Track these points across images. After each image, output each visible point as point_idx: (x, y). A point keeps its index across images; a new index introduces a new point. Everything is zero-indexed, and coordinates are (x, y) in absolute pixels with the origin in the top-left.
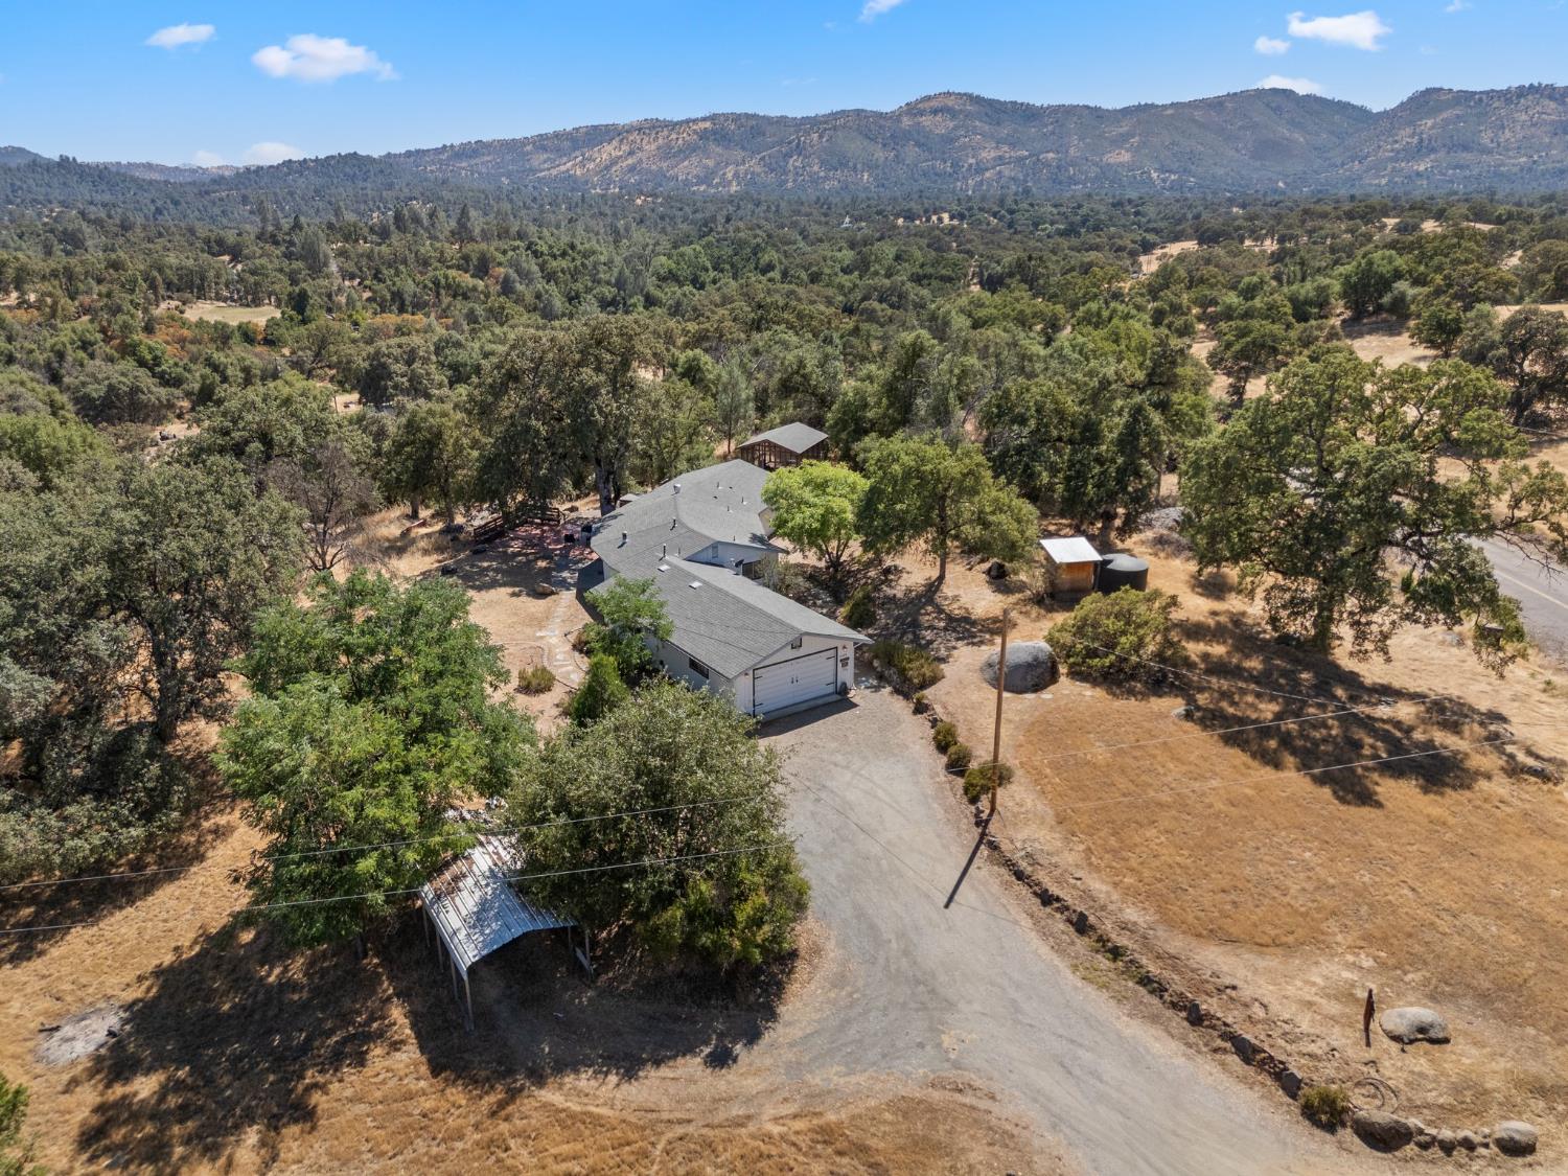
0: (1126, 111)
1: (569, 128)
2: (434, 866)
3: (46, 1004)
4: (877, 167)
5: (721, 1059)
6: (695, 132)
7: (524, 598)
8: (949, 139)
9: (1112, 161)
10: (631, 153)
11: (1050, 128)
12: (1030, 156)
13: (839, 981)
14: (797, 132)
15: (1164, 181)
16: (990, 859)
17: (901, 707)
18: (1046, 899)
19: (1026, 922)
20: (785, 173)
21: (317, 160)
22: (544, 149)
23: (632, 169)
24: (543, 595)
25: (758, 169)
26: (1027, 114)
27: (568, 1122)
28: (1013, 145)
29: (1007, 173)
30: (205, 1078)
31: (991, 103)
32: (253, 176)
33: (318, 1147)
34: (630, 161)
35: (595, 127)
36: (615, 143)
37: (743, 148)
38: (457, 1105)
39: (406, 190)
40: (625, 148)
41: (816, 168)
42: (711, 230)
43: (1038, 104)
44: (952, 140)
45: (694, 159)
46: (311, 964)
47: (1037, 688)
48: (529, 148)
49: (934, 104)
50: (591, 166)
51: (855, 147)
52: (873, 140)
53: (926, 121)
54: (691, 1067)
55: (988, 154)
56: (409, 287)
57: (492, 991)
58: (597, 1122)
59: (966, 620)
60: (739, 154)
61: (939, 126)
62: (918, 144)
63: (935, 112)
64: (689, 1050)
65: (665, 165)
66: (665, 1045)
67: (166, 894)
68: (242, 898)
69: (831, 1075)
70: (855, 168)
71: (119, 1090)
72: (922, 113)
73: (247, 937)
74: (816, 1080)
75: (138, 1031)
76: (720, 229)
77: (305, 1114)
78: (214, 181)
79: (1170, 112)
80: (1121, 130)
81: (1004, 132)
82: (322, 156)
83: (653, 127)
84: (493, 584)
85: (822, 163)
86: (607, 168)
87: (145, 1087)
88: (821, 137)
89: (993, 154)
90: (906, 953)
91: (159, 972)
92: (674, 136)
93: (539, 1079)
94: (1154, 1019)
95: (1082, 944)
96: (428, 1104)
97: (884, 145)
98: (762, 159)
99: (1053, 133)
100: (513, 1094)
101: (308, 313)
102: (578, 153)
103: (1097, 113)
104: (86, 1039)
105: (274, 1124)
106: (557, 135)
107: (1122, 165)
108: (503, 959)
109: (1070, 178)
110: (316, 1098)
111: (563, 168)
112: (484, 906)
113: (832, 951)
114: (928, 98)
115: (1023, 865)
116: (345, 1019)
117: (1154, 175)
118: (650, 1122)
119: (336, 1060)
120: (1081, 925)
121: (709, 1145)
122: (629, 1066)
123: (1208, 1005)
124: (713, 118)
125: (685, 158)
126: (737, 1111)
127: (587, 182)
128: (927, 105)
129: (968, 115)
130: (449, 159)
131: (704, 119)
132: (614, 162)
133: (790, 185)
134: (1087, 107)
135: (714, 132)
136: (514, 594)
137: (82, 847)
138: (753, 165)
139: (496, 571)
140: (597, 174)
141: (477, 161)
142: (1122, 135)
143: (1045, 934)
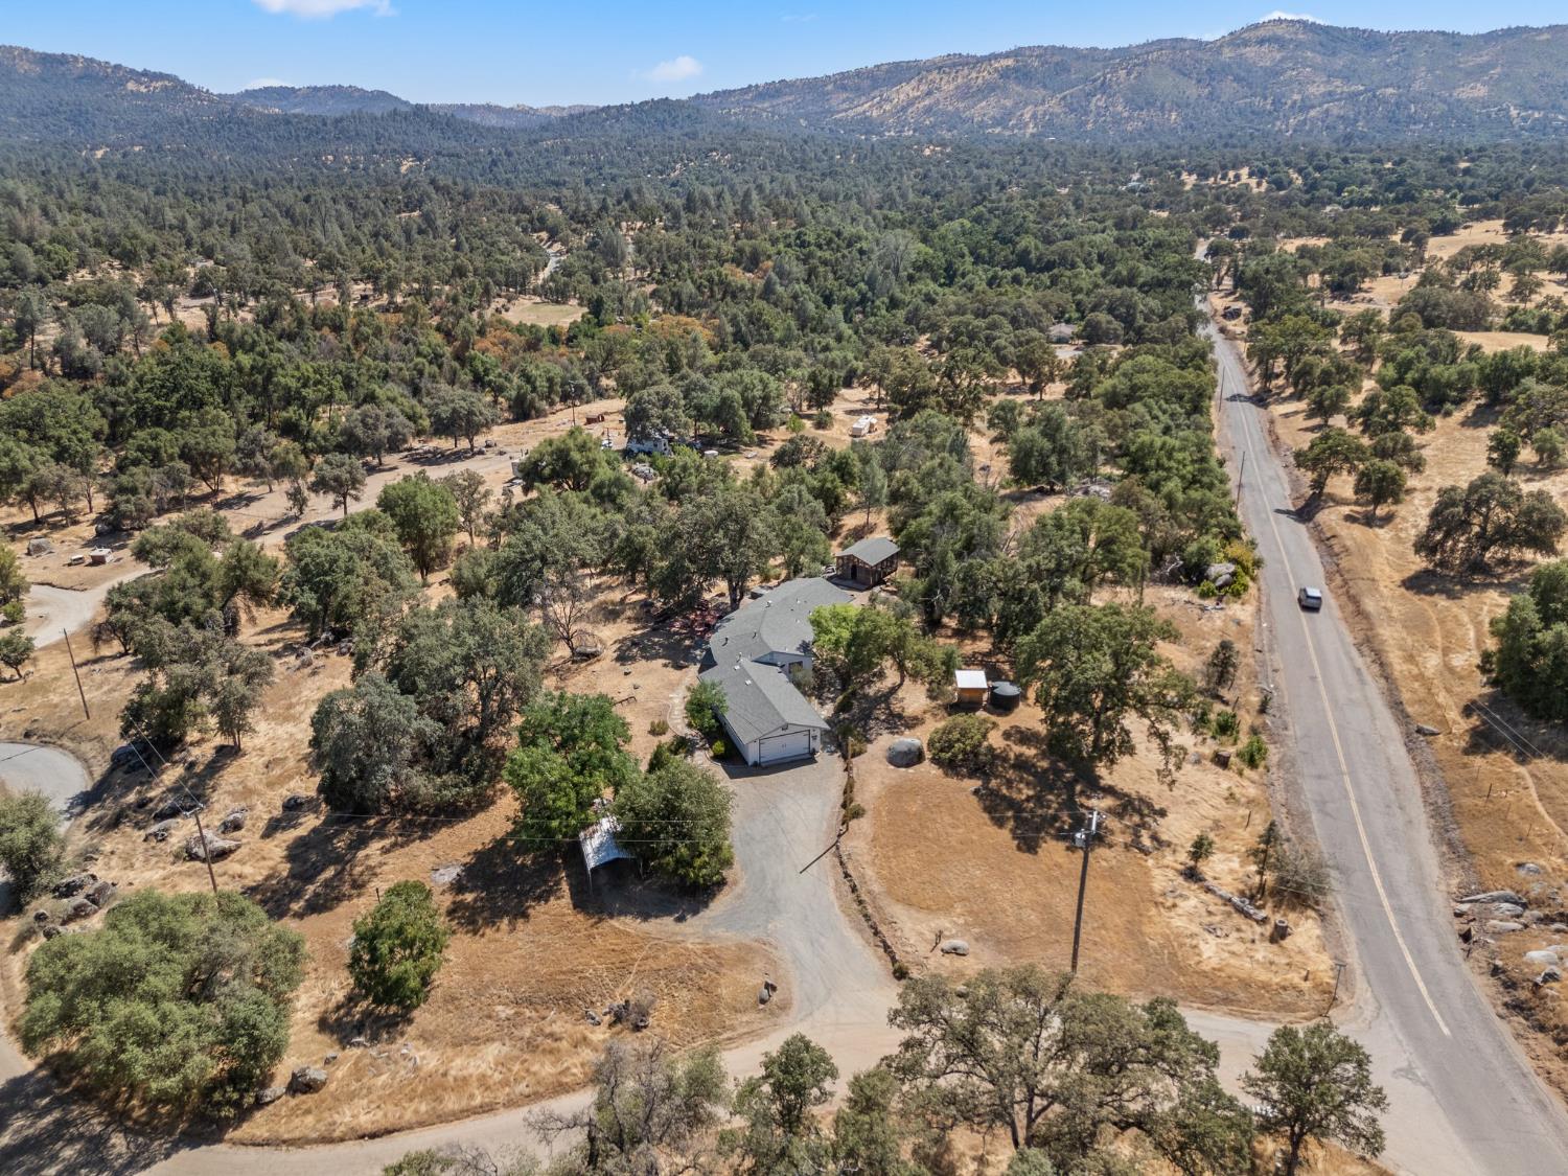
0: (1491, 37)
1: (871, 66)
2: (585, 825)
3: (433, 859)
4: (1188, 105)
5: (681, 919)
6: (996, 70)
7: (670, 669)
8: (1274, 72)
9: (1463, 96)
10: (929, 93)
11: (1395, 57)
12: (1366, 91)
13: (740, 896)
14: (1105, 67)
15: (1525, 119)
16: (834, 854)
17: (839, 764)
18: (847, 875)
19: (832, 883)
20: (1086, 113)
21: (632, 105)
22: (844, 88)
23: (928, 110)
24: (679, 667)
25: (1057, 110)
26: (1370, 42)
27: (618, 933)
28: (1347, 79)
29: (1335, 111)
30: (491, 899)
31: (1327, 30)
32: (575, 122)
33: (530, 928)
34: (927, 102)
35: (897, 65)
36: (914, 83)
37: (1045, 87)
38: (580, 921)
39: (708, 139)
40: (924, 88)
41: (1120, 108)
42: (984, 198)
43: (1384, 30)
44: (1278, 74)
45: (992, 100)
46: (535, 858)
47: (908, 766)
48: (830, 87)
49: (1261, 33)
50: (888, 107)
51: (1166, 84)
52: (1188, 75)
53: (1250, 52)
54: (669, 921)
55: (1316, 90)
56: (688, 288)
57: (603, 879)
58: (628, 934)
59: (900, 716)
60: (1039, 93)
61: (1267, 57)
62: (1238, 79)
63: (1261, 42)
64: (670, 914)
65: (961, 105)
66: (661, 909)
67: (481, 816)
68: (510, 827)
69: (720, 932)
70: (1162, 108)
71: (460, 897)
72: (1246, 43)
73: (511, 843)
74: (712, 932)
75: (468, 875)
76: (994, 196)
77: (525, 916)
78: (544, 128)
79: (1545, 36)
80: (1479, 60)
81: (1339, 63)
82: (637, 102)
83: (955, 64)
84: (656, 656)
85: (1128, 102)
86: (904, 109)
87: (469, 897)
88: (1129, 74)
89: (1322, 89)
90: (773, 890)
91: (476, 853)
92: (974, 75)
93: (611, 916)
94: (860, 931)
95: (851, 896)
96: (570, 919)
97: (1199, 81)
98: (1064, 98)
99: (1397, 64)
100: (601, 920)
101: (602, 317)
102: (877, 93)
103: (1454, 40)
104: (449, 875)
105: (515, 917)
106: (858, 73)
107: (1475, 100)
108: (607, 867)
109: (1410, 116)
110: (530, 911)
111: (860, 109)
112: (602, 844)
113: (742, 884)
114: (1257, 27)
115: (845, 858)
116: (546, 882)
117: (1514, 112)
118: (647, 937)
119: (538, 899)
120: (854, 889)
121: (665, 948)
122: (646, 917)
123: (882, 928)
124: (1016, 53)
125: (984, 98)
126: (679, 938)
127: (882, 124)
128: (1252, 35)
129: (1299, 45)
130: (752, 100)
131: (1007, 55)
132: (911, 103)
133: (1090, 126)
134: (1443, 33)
135: (1016, 70)
136: (665, 665)
137: (448, 794)
138: (1053, 105)
139: (661, 645)
140: (893, 115)
141: (780, 101)
142: (1480, 66)
143: (837, 889)
